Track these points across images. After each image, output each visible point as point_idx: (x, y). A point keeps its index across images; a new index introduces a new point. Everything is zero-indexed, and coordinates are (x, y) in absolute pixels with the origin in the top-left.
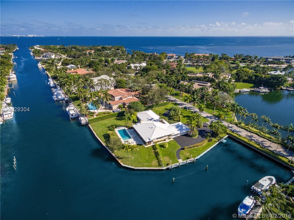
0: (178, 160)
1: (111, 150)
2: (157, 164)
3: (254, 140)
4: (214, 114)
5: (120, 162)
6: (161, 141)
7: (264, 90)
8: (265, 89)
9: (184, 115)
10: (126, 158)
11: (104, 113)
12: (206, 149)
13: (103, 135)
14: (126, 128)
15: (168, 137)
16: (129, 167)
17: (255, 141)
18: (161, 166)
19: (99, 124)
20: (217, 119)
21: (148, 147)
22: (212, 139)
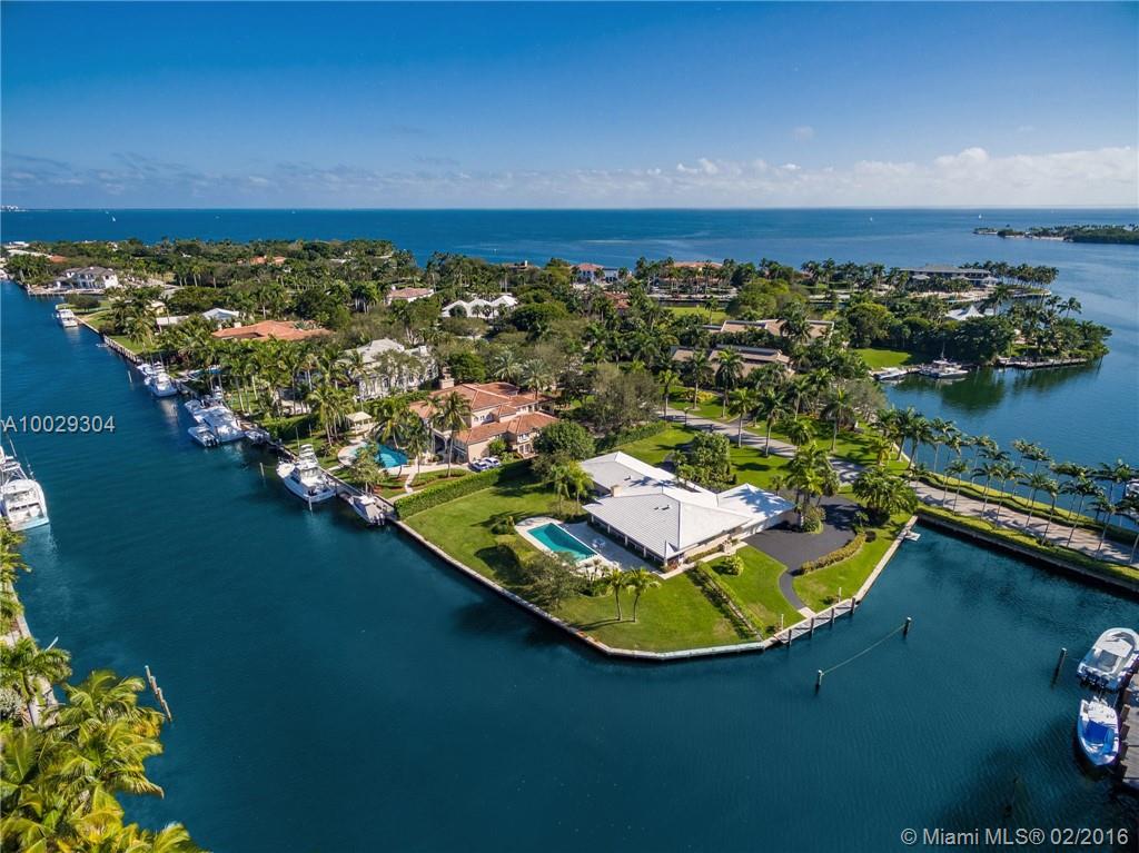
0: (800, 611)
1: (538, 604)
2: (735, 634)
3: (1005, 523)
4: (835, 451)
5: (590, 639)
6: (710, 553)
7: (951, 370)
8: (953, 366)
9: (739, 463)
10: (610, 623)
11: (440, 477)
12: (869, 566)
13: (477, 554)
14: (556, 523)
15: (730, 538)
16: (637, 653)
17: (1008, 526)
18: (751, 639)
19: (440, 515)
20: (851, 466)
21: (671, 578)
22: (874, 533)
